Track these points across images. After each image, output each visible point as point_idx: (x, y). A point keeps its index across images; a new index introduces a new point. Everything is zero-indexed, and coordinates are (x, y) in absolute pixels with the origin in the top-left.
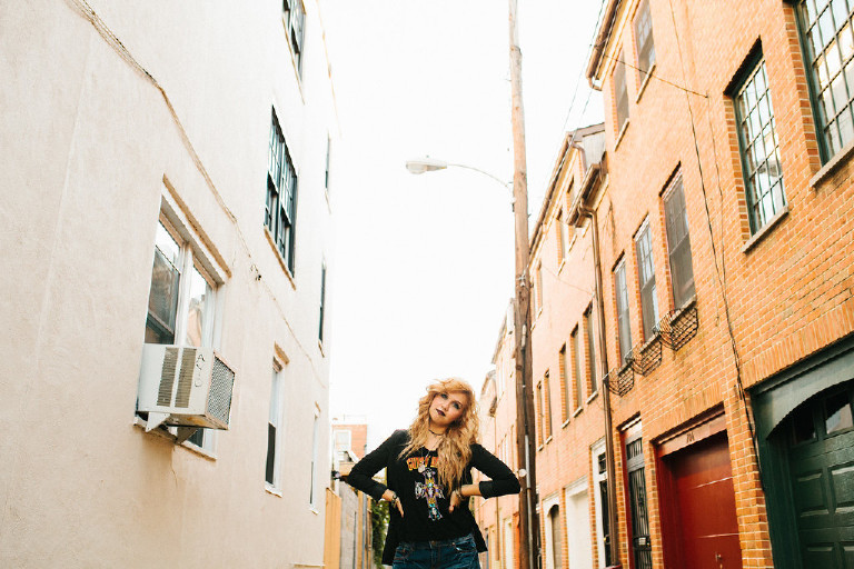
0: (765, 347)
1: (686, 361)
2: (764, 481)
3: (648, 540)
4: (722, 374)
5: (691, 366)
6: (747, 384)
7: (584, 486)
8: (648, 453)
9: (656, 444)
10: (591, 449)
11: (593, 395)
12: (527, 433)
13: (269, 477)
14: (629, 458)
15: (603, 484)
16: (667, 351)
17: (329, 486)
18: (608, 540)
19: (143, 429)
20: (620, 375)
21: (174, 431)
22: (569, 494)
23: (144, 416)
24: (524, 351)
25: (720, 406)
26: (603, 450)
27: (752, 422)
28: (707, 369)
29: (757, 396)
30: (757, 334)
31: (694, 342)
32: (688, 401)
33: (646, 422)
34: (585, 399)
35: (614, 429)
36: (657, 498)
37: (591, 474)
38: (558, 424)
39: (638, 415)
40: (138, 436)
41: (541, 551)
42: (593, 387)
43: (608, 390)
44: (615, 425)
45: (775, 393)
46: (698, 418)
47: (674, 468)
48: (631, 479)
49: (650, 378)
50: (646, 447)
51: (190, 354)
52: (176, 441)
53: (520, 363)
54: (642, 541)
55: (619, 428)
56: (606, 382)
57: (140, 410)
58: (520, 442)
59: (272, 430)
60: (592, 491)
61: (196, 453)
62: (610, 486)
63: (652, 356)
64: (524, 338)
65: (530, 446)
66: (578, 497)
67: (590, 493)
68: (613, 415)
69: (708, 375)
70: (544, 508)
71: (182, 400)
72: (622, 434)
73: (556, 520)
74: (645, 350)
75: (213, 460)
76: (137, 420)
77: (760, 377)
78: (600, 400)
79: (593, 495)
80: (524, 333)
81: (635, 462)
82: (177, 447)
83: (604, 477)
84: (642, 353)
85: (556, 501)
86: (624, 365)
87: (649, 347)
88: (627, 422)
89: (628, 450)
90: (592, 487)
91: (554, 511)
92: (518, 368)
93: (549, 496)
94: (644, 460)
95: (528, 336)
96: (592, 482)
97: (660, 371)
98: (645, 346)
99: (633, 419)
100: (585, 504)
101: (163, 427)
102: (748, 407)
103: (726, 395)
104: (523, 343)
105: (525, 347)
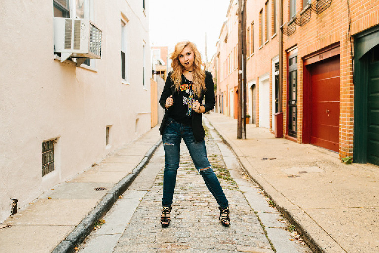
0: (366, 14)
1: (323, 20)
2: (355, 80)
3: (296, 101)
4: (341, 27)
5: (325, 22)
6: (353, 32)
7: (268, 77)
8: (299, 63)
9: (304, 59)
10: (272, 60)
11: (274, 35)
12: (243, 53)
13: (124, 76)
14: (290, 65)
15: (277, 76)
16: (314, 14)
17: (151, 77)
18: (277, 101)
19: (59, 61)
20: (289, 25)
21: (75, 60)
22: (260, 80)
23: (59, 54)
24: (242, 13)
25: (338, 43)
26: (278, 60)
27: (353, 52)
28: (333, 24)
29: (357, 39)
30: (363, 7)
31: (329, 10)
32: (322, 40)
33: (300, 49)
34: (270, 36)
35: (284, 51)
36: (302, 84)
37: (271, 72)
38: (256, 48)
39: (296, 45)
40: (57, 64)
41: (247, 104)
42: (274, 31)
43: (283, 33)
44: (284, 49)
45: (367, 38)
46: (326, 48)
47: (311, 70)
48: (290, 75)
49: (304, 27)
50: (299, 61)
51: (78, 23)
52: (77, 65)
53: (241, 19)
54: (293, 103)
55: (286, 51)
56: (282, 29)
57: (57, 51)
58: (239, 58)
59: (123, 55)
60: (271, 79)
61: (87, 69)
62: (280, 77)
63: (305, 17)
64: (243, 7)
65: (244, 59)
66: (264, 81)
67: (270, 80)
68: (284, 44)
69: (333, 27)
70: (249, 86)
71: (77, 46)
72: (288, 54)
73: (254, 90)
74: (303, 14)
75: (95, 72)
76: (56, 56)
77: (362, 29)
78: (278, 38)
79: (271, 81)
80: (243, 4)
81: (292, 67)
82: (77, 68)
83: (278, 73)
84: (301, 15)
85: (254, 83)
86: (291, 20)
87: (305, 12)
88: (290, 49)
89: (289, 62)
90: (271, 77)
91: (253, 87)
92: (240, 22)
93: (251, 80)
94: (298, 66)
95: (245, 6)
96: (271, 75)
97: (308, 25)
98: (303, 11)
99: (293, 47)
100: (268, 85)
101: (70, 59)
102: (352, 44)
103: (341, 38)
104: (242, 10)
105: (243, 12)
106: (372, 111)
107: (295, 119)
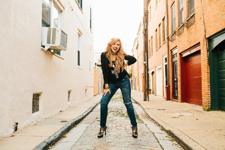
0: (213, 26)
1: (190, 31)
2: (209, 63)
3: (177, 79)
4: (201, 34)
5: (192, 32)
6: (207, 37)
7: (161, 66)
8: (178, 57)
9: (181, 54)
10: (163, 56)
11: (164, 42)
12: (146, 52)
13: (79, 64)
14: (173, 58)
15: (166, 66)
16: (185, 29)
17: (95, 67)
18: (167, 79)
19: (44, 50)
20: (172, 36)
21: (52, 51)
22: (157, 68)
23: (44, 47)
24: (146, 30)
25: (199, 43)
26: (166, 56)
27: (208, 47)
28: (196, 33)
29: (210, 40)
30: (212, 22)
31: (193, 25)
32: (190, 42)
33: (178, 48)
34: (162, 43)
35: (170, 51)
36: (180, 68)
37: (163, 63)
38: (154, 50)
39: (176, 46)
40: (43, 52)
41: (149, 83)
42: (164, 40)
43: (169, 40)
44: (170, 50)
45: (215, 39)
46: (192, 47)
47: (185, 60)
48: (173, 64)
49: (180, 36)
50: (178, 55)
51: (54, 30)
52: (53, 54)
53: (145, 33)
54: (175, 79)
55: (171, 50)
56: (168, 38)
57: (42, 45)
58: (144, 55)
59: (79, 52)
60: (163, 67)
61: (59, 57)
62: (168, 66)
63: (181, 30)
64: (146, 26)
65: (147, 55)
66: (159, 69)
67: (162, 68)
68: (169, 47)
69: (196, 35)
70: (150, 72)
71: (53, 42)
72: (172, 52)
73: (153, 75)
74: (179, 29)
75: (63, 59)
76: (42, 48)
77: (212, 34)
78: (166, 43)
79: (163, 68)
80: (146, 25)
81: (174, 60)
82: (53, 55)
83: (166, 64)
84: (178, 30)
85: (153, 70)
86: (173, 33)
87: (180, 28)
88: (173, 49)
89: (173, 57)
90: (163, 66)
91: (153, 73)
92: (144, 35)
94: (177, 59)
95: (147, 26)
96: (163, 65)
97: (183, 34)
98: (179, 27)
100: (161, 71)
101: (49, 50)
102: (207, 43)
103: (201, 40)
104: (146, 28)
105: (146, 29)
106: (220, 80)
107: (177, 89)
